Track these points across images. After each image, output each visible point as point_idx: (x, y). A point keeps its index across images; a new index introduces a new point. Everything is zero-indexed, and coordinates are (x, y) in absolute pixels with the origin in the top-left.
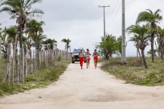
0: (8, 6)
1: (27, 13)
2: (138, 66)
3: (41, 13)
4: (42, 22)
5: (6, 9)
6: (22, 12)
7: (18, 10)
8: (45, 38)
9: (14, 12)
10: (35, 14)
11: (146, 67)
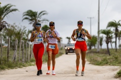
0: (27, 17)
1: (39, 21)
5: (26, 18)
6: (36, 20)
7: (33, 19)
9: (31, 20)
10: (44, 22)
11: (110, 55)
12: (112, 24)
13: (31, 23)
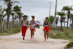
1: (12, 2)
2: (59, 30)
3: (18, 2)
4: (21, 7)
7: (8, 1)
8: (23, 14)
9: (6, 1)
10: (16, 3)
11: (62, 31)
12: (66, 8)
13: (6, 3)
